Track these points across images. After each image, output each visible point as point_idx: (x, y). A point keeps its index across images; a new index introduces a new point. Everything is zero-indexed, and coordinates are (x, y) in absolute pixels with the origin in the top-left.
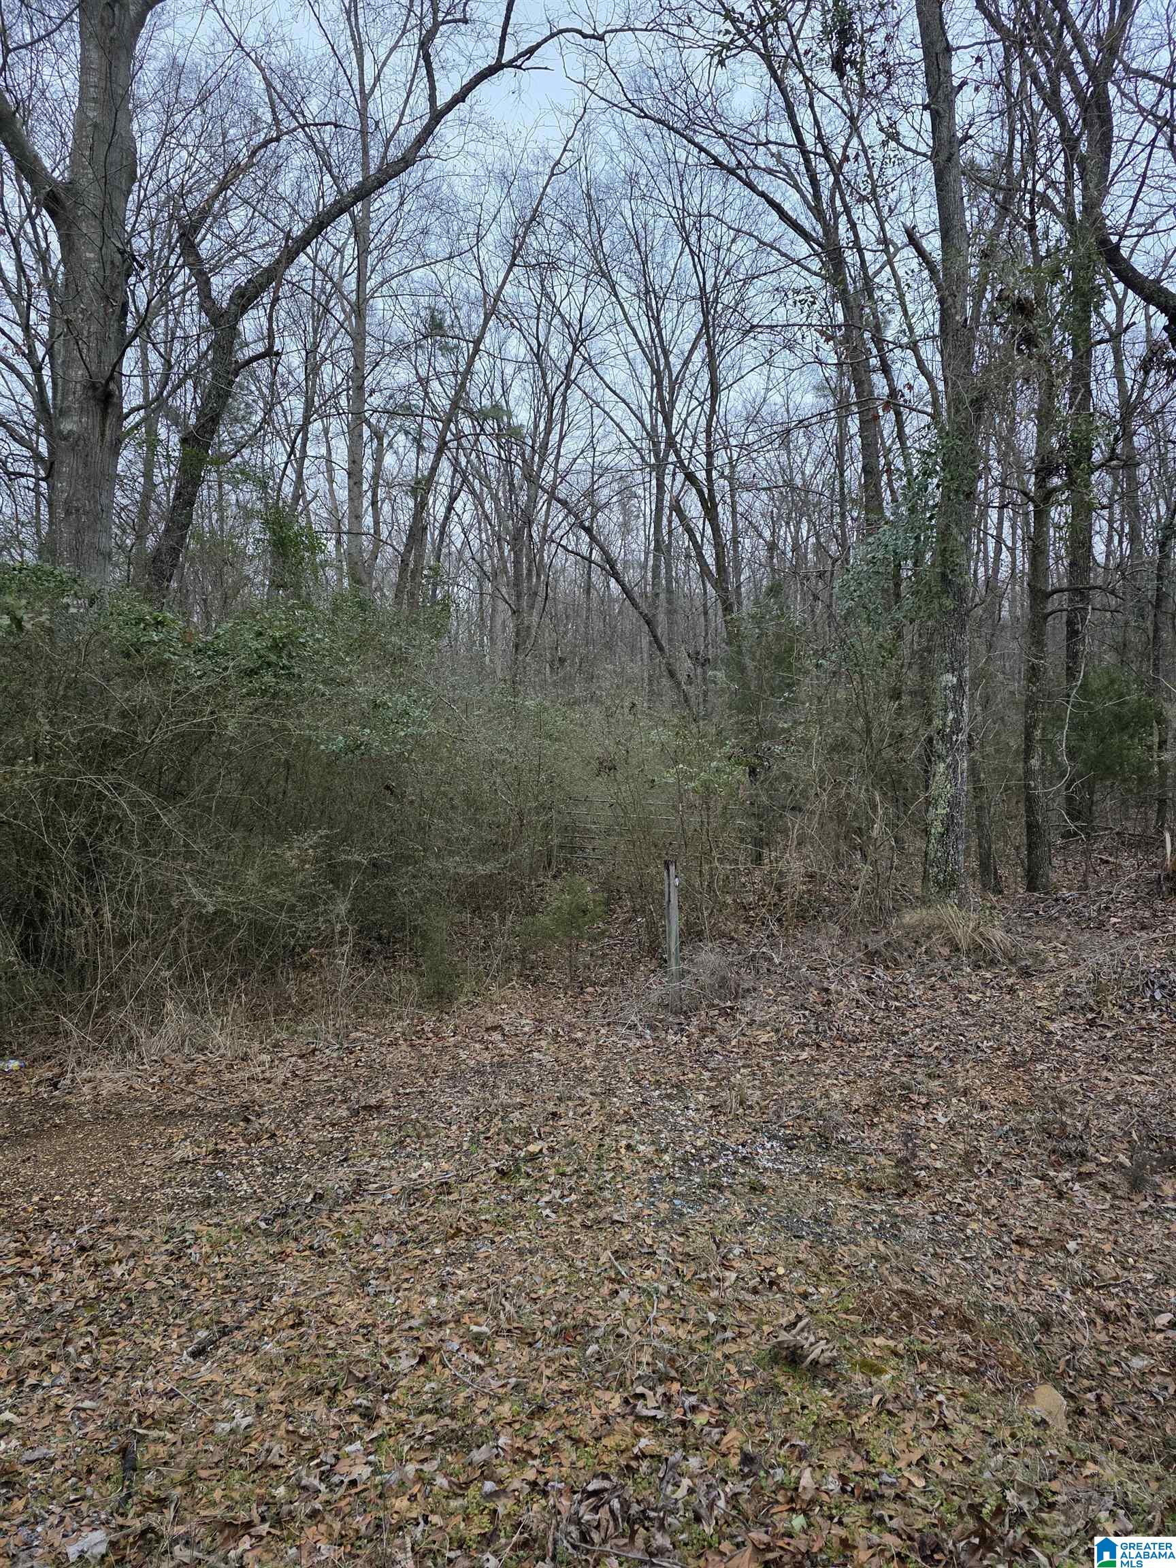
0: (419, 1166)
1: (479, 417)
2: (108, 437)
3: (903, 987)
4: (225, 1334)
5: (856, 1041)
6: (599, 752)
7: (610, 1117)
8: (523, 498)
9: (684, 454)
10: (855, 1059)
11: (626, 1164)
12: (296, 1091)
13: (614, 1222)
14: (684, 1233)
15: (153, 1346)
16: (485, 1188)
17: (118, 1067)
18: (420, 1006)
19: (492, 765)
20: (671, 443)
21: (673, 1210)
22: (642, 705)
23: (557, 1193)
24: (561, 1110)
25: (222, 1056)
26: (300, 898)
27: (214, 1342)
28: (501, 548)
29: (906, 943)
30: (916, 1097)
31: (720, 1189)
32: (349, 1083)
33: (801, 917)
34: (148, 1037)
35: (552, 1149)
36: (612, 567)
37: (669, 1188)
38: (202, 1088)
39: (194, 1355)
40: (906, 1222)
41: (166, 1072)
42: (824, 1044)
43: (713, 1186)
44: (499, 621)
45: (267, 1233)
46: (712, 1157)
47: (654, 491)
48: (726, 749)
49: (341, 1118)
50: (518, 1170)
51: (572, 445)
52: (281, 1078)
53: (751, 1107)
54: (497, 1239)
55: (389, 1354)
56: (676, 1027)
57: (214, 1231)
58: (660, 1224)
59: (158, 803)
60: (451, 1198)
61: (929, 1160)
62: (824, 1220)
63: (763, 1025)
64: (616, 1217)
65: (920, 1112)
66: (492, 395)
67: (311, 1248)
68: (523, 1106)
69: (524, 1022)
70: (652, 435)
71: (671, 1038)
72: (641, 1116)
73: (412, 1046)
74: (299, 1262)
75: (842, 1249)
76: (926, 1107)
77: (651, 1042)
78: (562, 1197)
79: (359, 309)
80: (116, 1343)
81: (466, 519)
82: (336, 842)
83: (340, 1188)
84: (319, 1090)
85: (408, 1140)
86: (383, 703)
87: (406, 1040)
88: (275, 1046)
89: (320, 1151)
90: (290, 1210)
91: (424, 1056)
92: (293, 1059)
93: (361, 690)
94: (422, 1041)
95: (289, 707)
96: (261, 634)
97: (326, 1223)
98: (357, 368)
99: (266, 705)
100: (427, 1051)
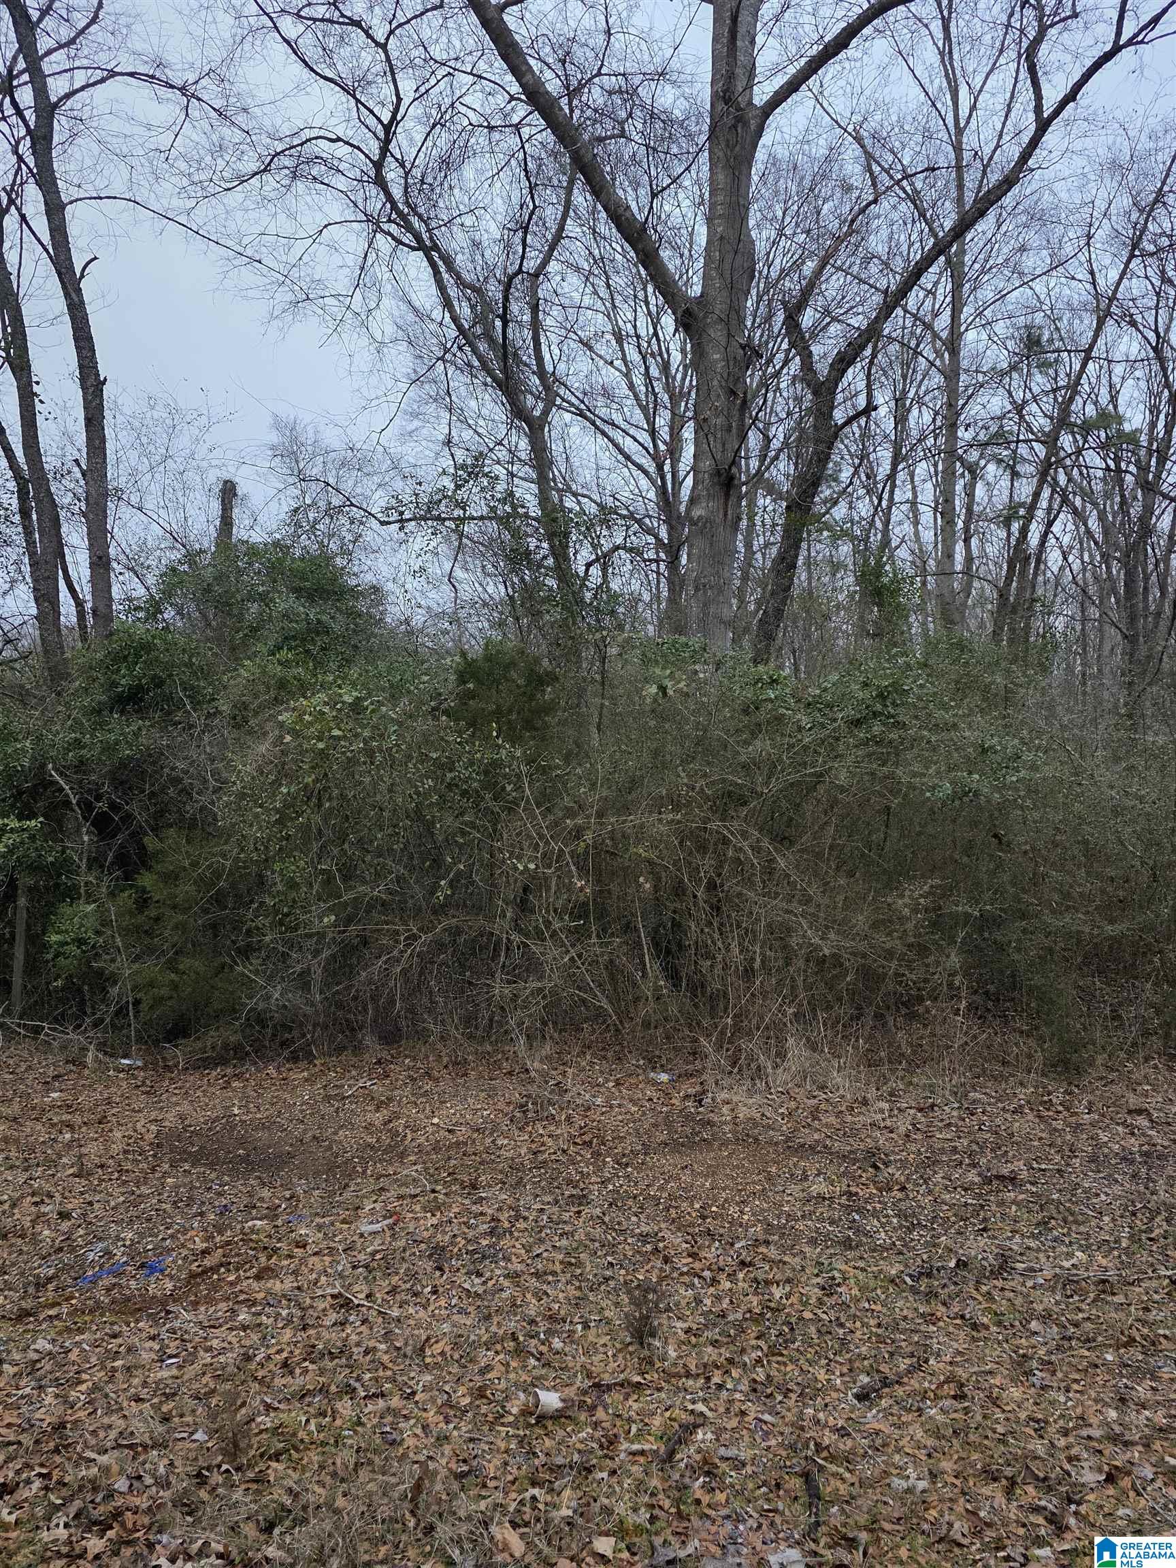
0: (1070, 1255)
2: (730, 517)
4: (886, 1385)
8: (1137, 508)
12: (920, 1144)
15: (819, 1377)
16: (1157, 1297)
17: (750, 1093)
18: (1044, 1075)
25: (842, 1097)
26: (911, 948)
27: (876, 1391)
28: (1108, 567)
32: (975, 1147)
34: (773, 1068)
38: (827, 1125)
39: (859, 1397)
41: (793, 1104)
45: (913, 1290)
49: (972, 1183)
52: (902, 1130)
55: (1070, 1459)
57: (861, 1276)
59: (775, 849)
60: (1116, 1299)
66: (1098, 403)
67: (963, 1317)
73: (1039, 1117)
74: (951, 1329)
79: (953, 344)
80: (785, 1364)
81: (1066, 540)
82: (946, 892)
83: (983, 1259)
84: (943, 1148)
85: (1053, 1222)
86: (991, 747)
87: (1031, 1109)
88: (891, 1094)
89: (955, 1215)
90: (935, 1272)
91: (1055, 1130)
92: (912, 1111)
93: (967, 734)
94: (1051, 1113)
95: (897, 755)
96: (867, 685)
97: (975, 1294)
98: (951, 405)
99: (874, 753)
100: (1059, 1124)
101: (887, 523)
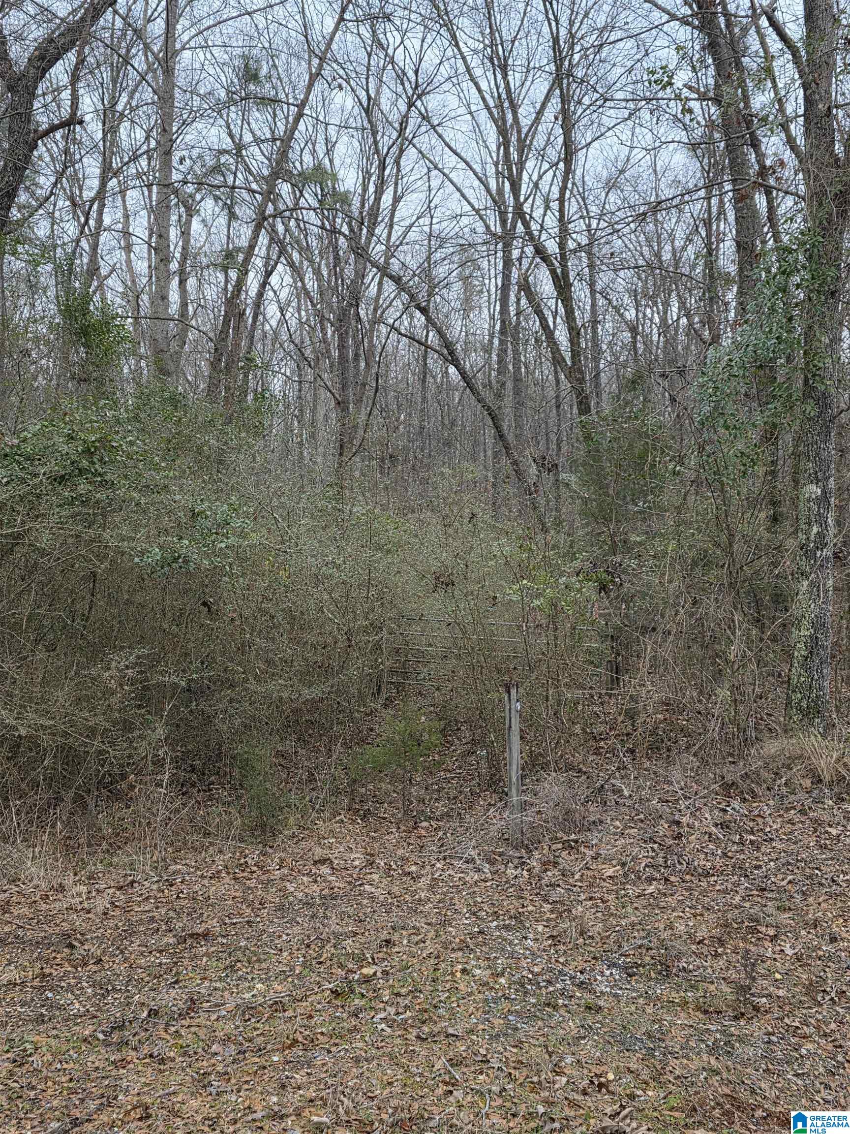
0: (251, 989)
1: (300, 181)
3: (760, 821)
4: (76, 1126)
5: (708, 875)
6: (435, 566)
7: (445, 945)
8: (349, 272)
9: (534, 227)
10: (704, 892)
11: (462, 986)
12: (117, 919)
13: (448, 1036)
14: (519, 1045)
16: (319, 1007)
18: (242, 840)
19: (317, 580)
20: (519, 213)
21: (508, 1025)
22: (485, 515)
23: (392, 1010)
24: (395, 937)
25: (36, 887)
26: (115, 723)
27: (67, 1132)
28: (323, 329)
29: (765, 774)
30: (764, 929)
31: (555, 1007)
32: (171, 914)
33: (654, 748)
35: (385, 973)
36: (452, 353)
37: (505, 1005)
38: (19, 917)
40: (741, 1040)
42: (672, 879)
43: (548, 1005)
44: (321, 412)
45: (107, 1044)
46: (549, 982)
47: (500, 266)
48: (577, 564)
49: (168, 944)
50: (352, 991)
51: (407, 210)
52: (100, 909)
53: (592, 937)
54: (333, 1049)
56: (516, 861)
57: (53, 1042)
58: (495, 1038)
60: (287, 1014)
61: (772, 989)
62: (657, 1037)
63: (608, 860)
64: (451, 1031)
65: (767, 944)
66: (314, 152)
67: (151, 1056)
68: (355, 934)
69: (353, 856)
70: (498, 201)
71: (511, 872)
72: (477, 945)
73: (235, 879)
74: (140, 1068)
75: (673, 1062)
76: (774, 938)
77: (489, 876)
78: (398, 1014)
79: (166, 61)
81: (284, 295)
82: (154, 661)
83: (174, 1005)
84: (141, 920)
85: (239, 965)
86: (203, 512)
87: (228, 873)
88: (89, 878)
89: (149, 975)
90: (127, 1024)
91: (249, 888)
92: (111, 891)
93: (178, 497)
94: (246, 874)
95: (104, 516)
96: (72, 438)
97: (163, 1035)
98: (164, 130)
99: (78, 514)
100: (252, 884)
101: (95, 247)
